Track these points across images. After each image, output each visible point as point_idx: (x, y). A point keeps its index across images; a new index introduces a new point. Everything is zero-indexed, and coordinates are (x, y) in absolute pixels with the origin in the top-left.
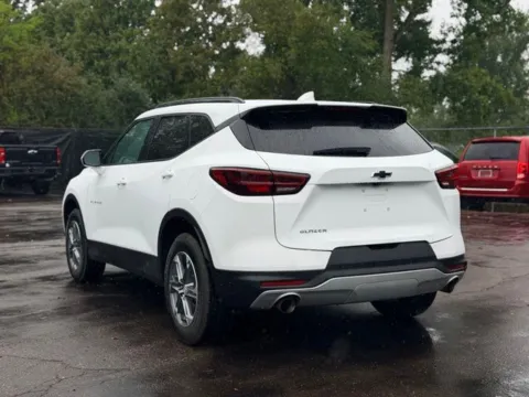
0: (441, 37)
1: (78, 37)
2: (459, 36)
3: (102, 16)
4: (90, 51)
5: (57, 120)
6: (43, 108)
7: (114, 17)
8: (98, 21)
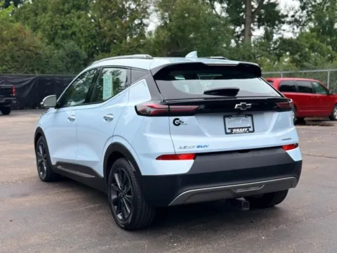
0: (285, 13)
1: (49, 17)
2: (297, 12)
3: (64, 4)
4: (57, 25)
5: (26, 69)
6: (18, 62)
7: (70, 4)
8: (61, 7)
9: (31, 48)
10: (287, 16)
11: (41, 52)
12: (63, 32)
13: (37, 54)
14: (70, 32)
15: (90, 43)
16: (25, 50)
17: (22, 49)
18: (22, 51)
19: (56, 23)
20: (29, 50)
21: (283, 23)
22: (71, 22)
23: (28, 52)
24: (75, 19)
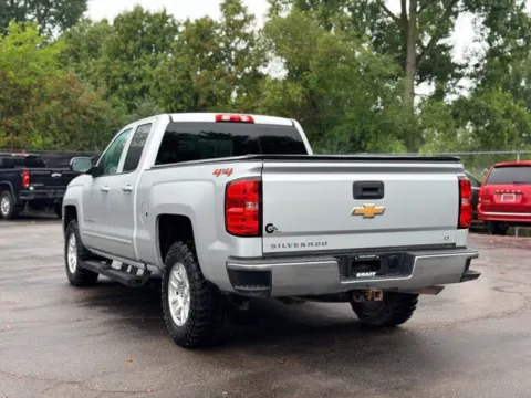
0: (463, 61)
1: (103, 63)
2: (482, 60)
3: (126, 42)
4: (115, 77)
5: (81, 144)
6: (68, 131)
7: (138, 43)
8: (122, 47)
9: (90, 111)
10: (467, 66)
11: (104, 116)
12: (127, 88)
13: (97, 119)
14: (138, 87)
15: (173, 104)
16: (79, 114)
17: (76, 111)
18: (75, 115)
19: (115, 72)
20: (85, 113)
21: (460, 76)
22: (141, 72)
23: (85, 118)
24: (147, 68)
